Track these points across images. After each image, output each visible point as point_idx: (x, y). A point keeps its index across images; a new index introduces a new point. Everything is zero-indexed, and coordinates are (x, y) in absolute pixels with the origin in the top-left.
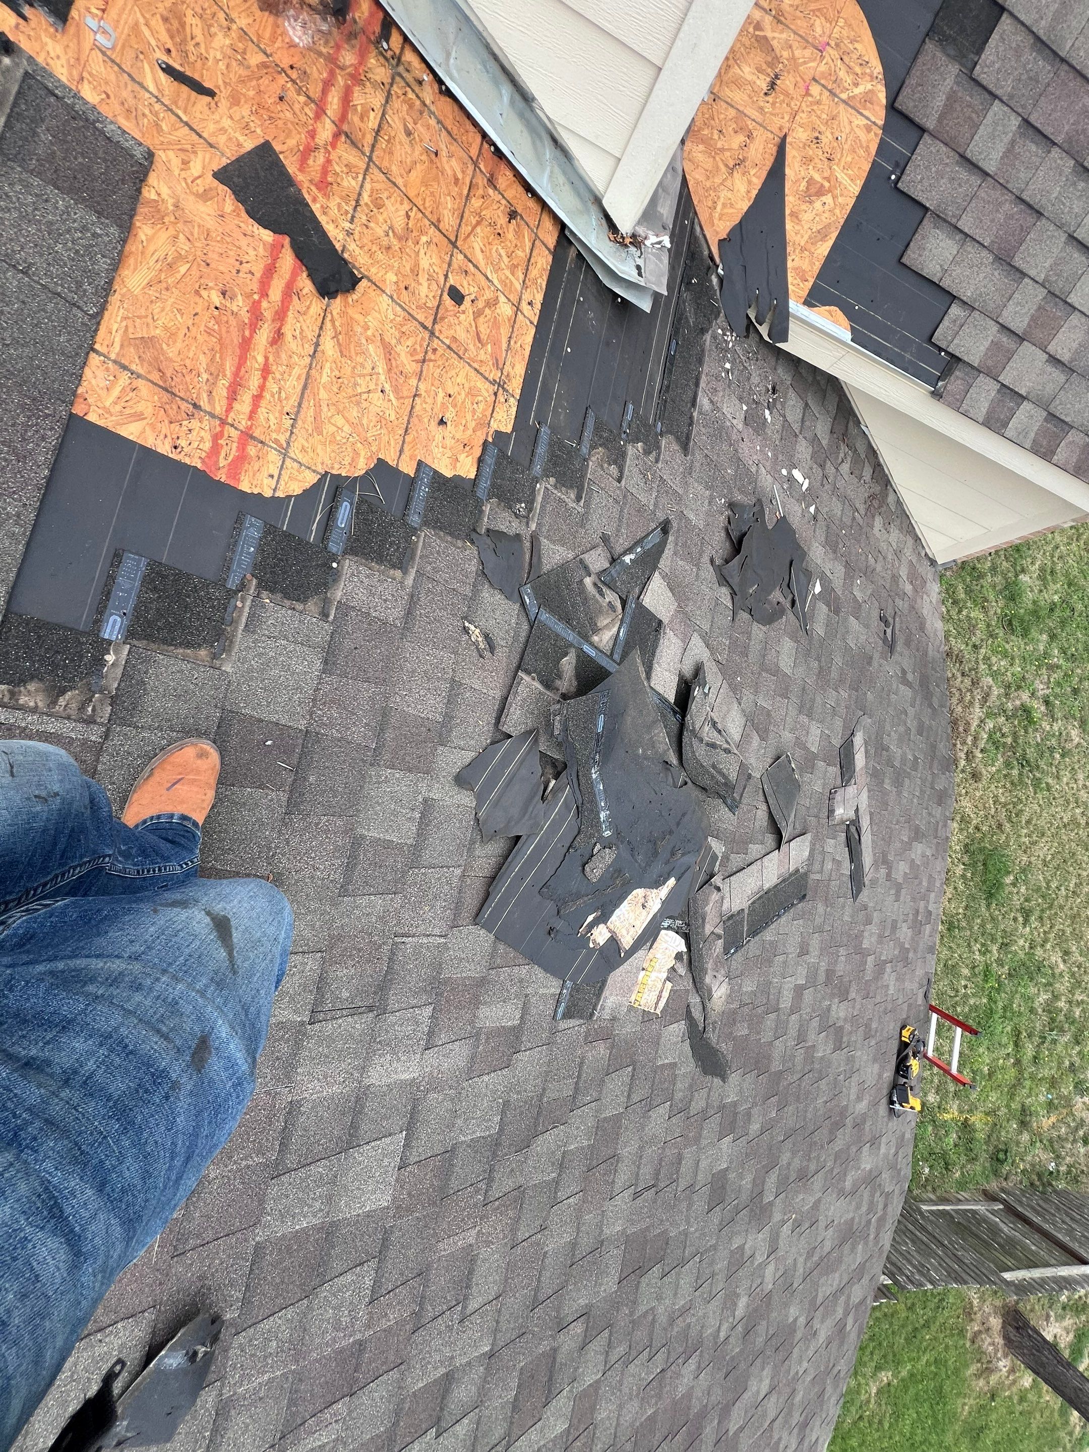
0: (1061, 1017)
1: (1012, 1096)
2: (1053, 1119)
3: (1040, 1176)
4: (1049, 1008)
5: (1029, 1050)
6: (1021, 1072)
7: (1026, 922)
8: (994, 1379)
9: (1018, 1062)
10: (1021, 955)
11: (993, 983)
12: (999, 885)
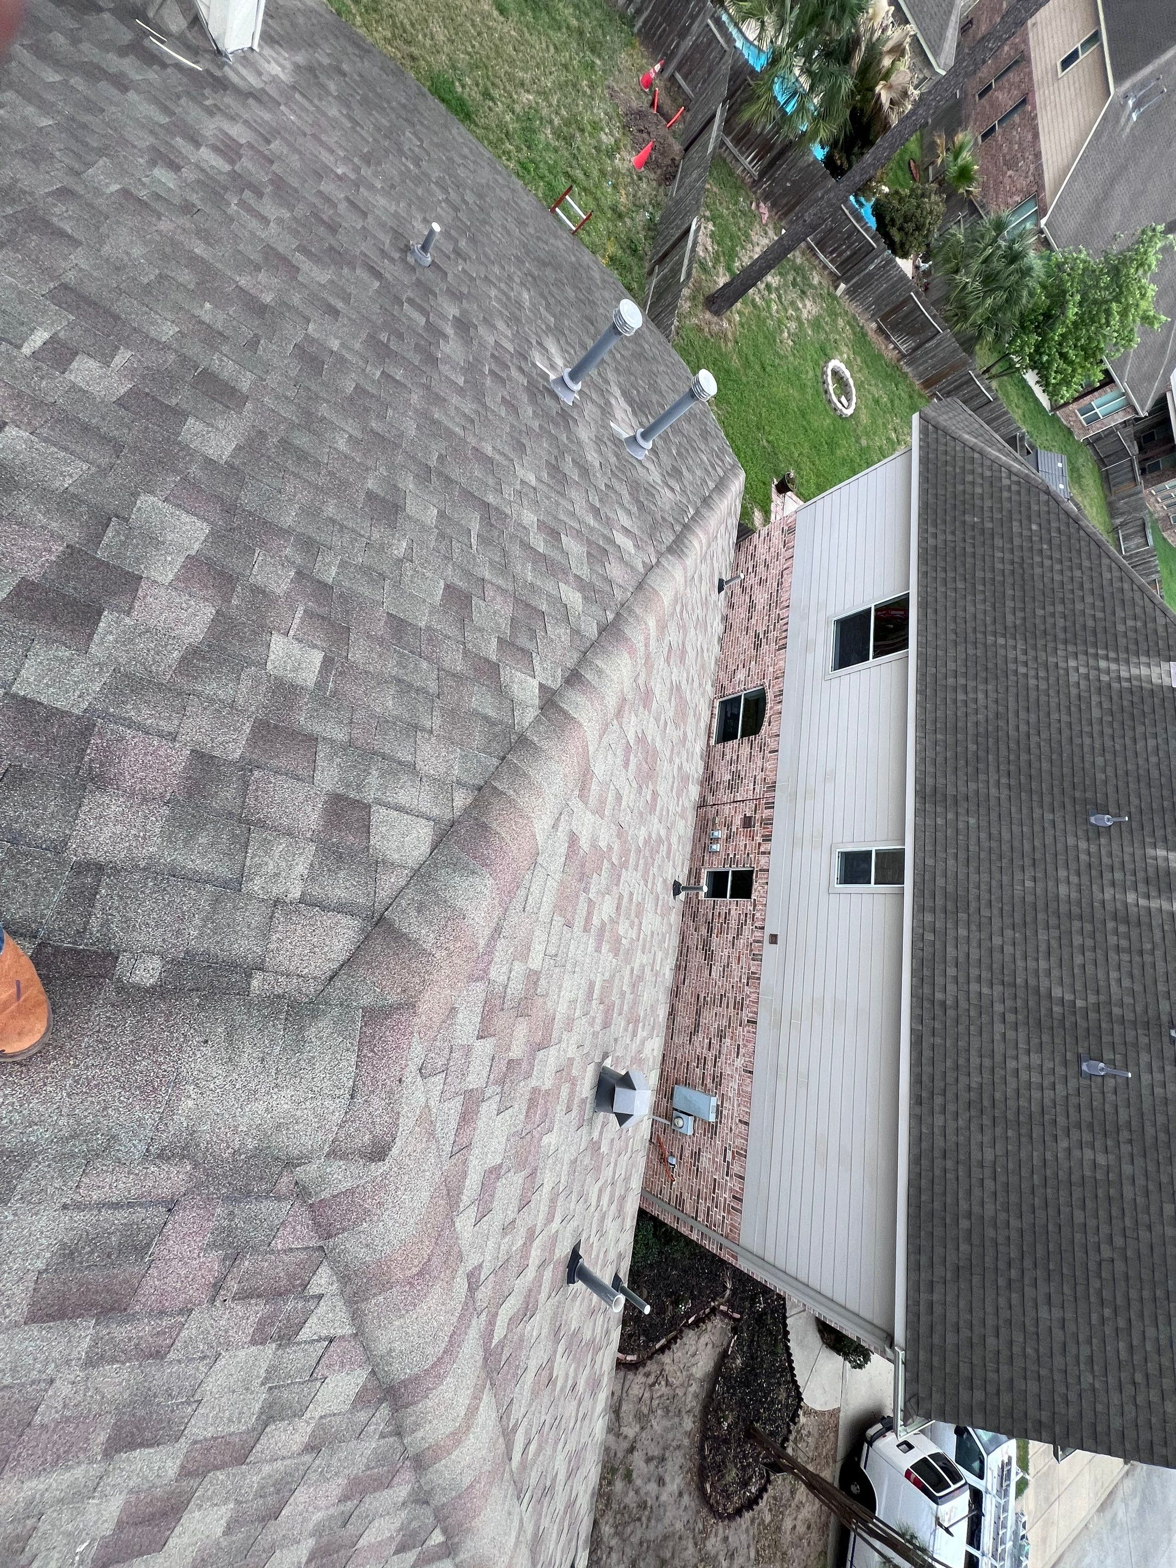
0: (565, 129)
1: (602, 211)
2: (623, 192)
3: (649, 229)
4: (557, 134)
5: (579, 174)
6: (591, 193)
7: (492, 99)
8: (730, 335)
9: (585, 189)
10: (517, 125)
11: (532, 167)
12: (461, 103)
